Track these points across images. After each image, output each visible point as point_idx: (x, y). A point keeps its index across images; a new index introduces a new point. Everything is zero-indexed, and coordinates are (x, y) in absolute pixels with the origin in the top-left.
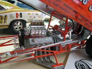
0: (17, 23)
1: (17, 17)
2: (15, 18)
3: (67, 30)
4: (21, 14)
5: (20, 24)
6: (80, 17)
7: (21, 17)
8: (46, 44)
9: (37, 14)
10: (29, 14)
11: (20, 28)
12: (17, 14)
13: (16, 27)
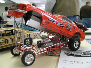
0: (28, 40)
1: (27, 36)
2: (27, 37)
3: (58, 38)
4: (29, 34)
5: (29, 41)
6: (62, 32)
7: (29, 36)
8: (50, 45)
9: (38, 33)
10: (34, 34)
11: (29, 43)
12: (27, 34)
13: (27, 43)
